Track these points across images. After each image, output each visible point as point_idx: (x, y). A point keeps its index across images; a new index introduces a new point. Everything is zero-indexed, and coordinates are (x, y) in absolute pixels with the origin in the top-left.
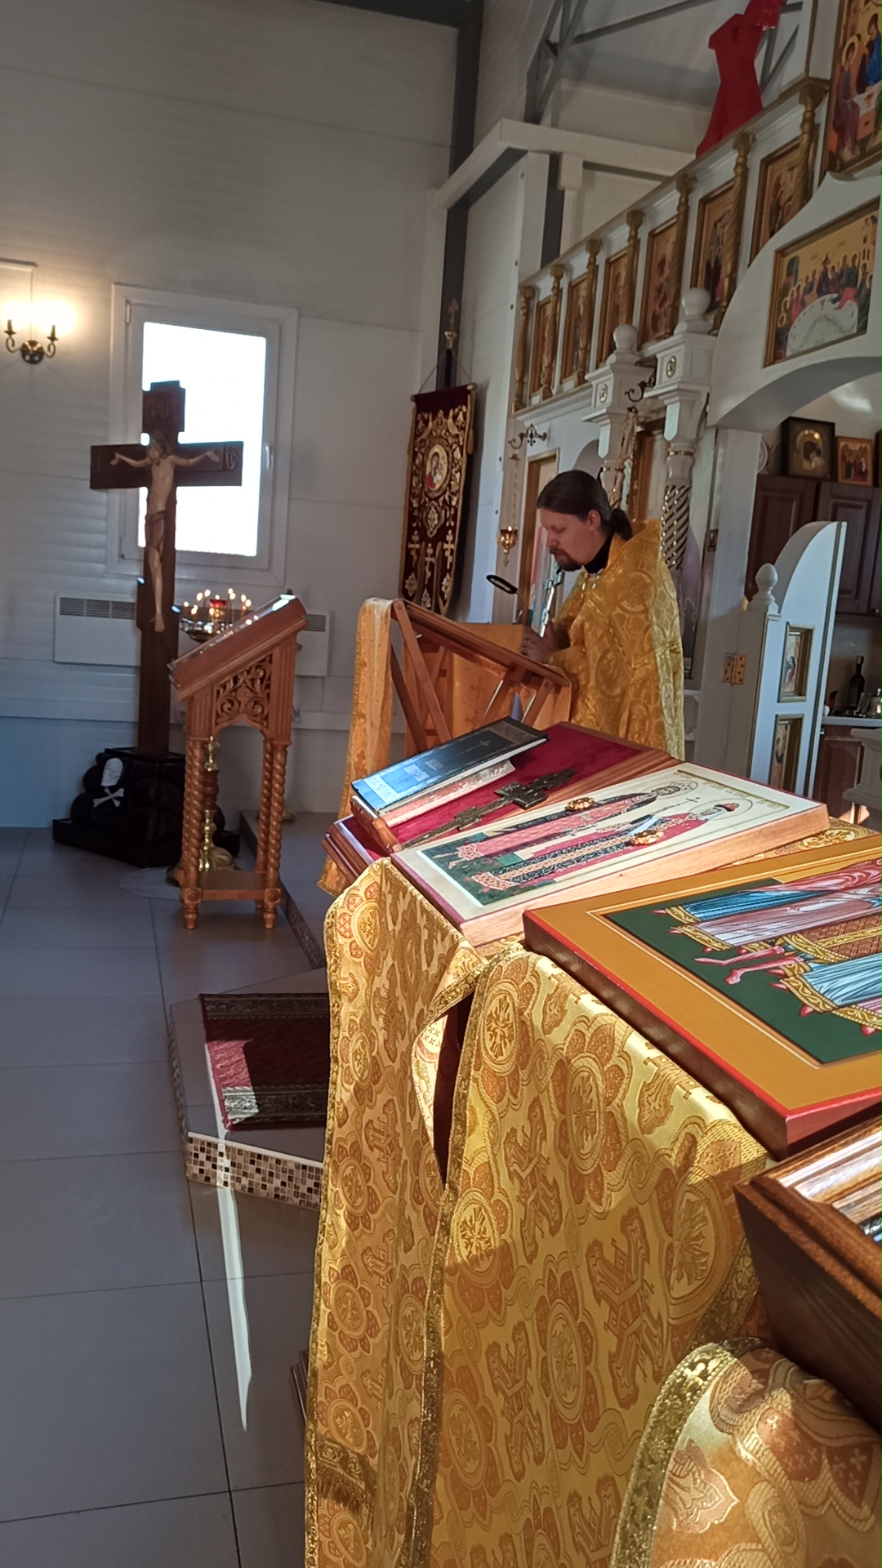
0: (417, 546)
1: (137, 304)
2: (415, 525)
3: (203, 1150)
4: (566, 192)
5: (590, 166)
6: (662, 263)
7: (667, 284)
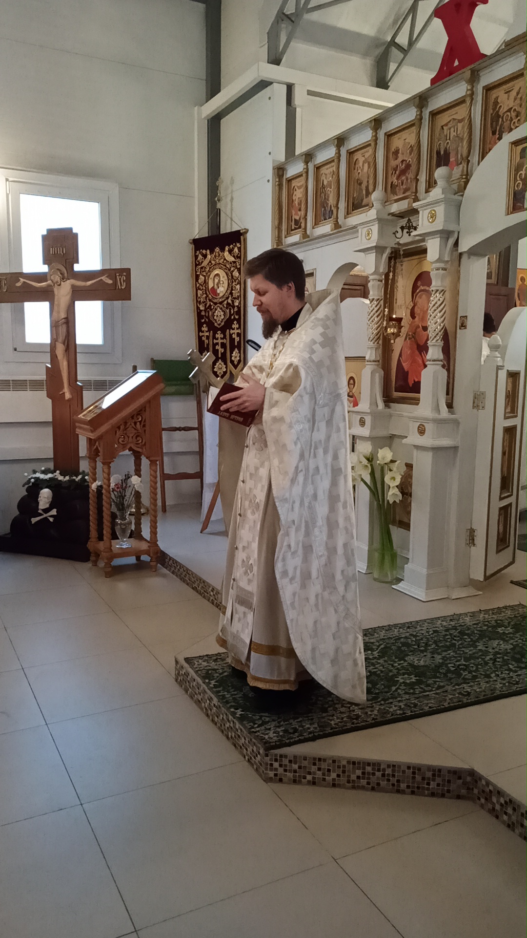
0: (207, 334)
1: (14, 181)
2: (203, 320)
3: (276, 760)
4: (297, 109)
5: (310, 93)
6: (396, 152)
7: (402, 165)
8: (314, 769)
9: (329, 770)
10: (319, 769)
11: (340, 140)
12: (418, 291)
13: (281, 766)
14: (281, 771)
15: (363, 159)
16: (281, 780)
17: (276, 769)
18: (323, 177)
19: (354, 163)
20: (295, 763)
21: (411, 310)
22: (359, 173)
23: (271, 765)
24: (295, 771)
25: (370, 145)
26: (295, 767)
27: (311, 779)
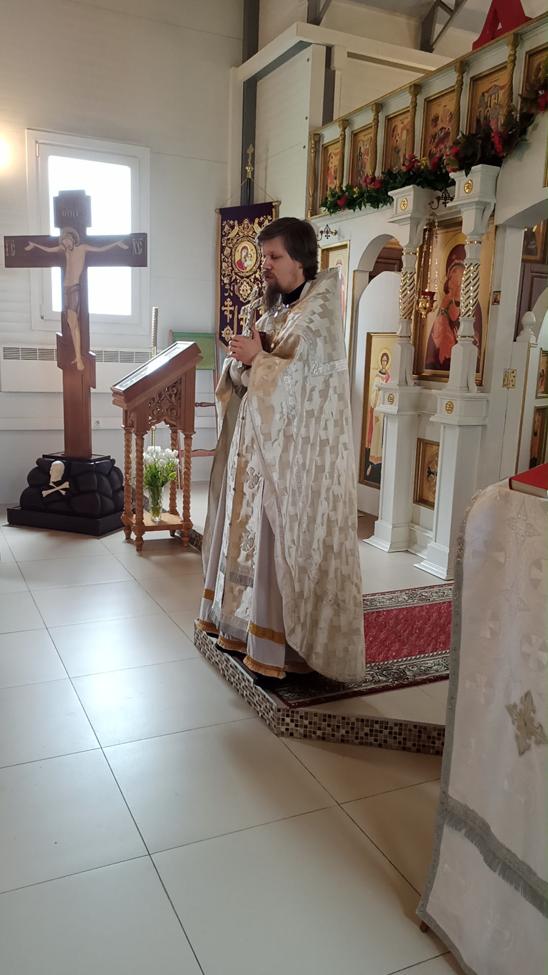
0: (232, 308)
2: (227, 294)
3: (288, 716)
4: (336, 72)
5: (350, 55)
6: (436, 119)
7: (441, 133)
8: (324, 724)
9: (338, 727)
10: (329, 725)
11: (379, 106)
12: (452, 264)
13: (292, 721)
14: (292, 725)
15: (402, 125)
16: (292, 734)
17: (288, 724)
18: (361, 144)
19: (392, 131)
20: (306, 719)
21: (445, 285)
22: (397, 141)
23: (283, 720)
24: (306, 727)
25: (409, 111)
26: (306, 722)
27: (321, 735)
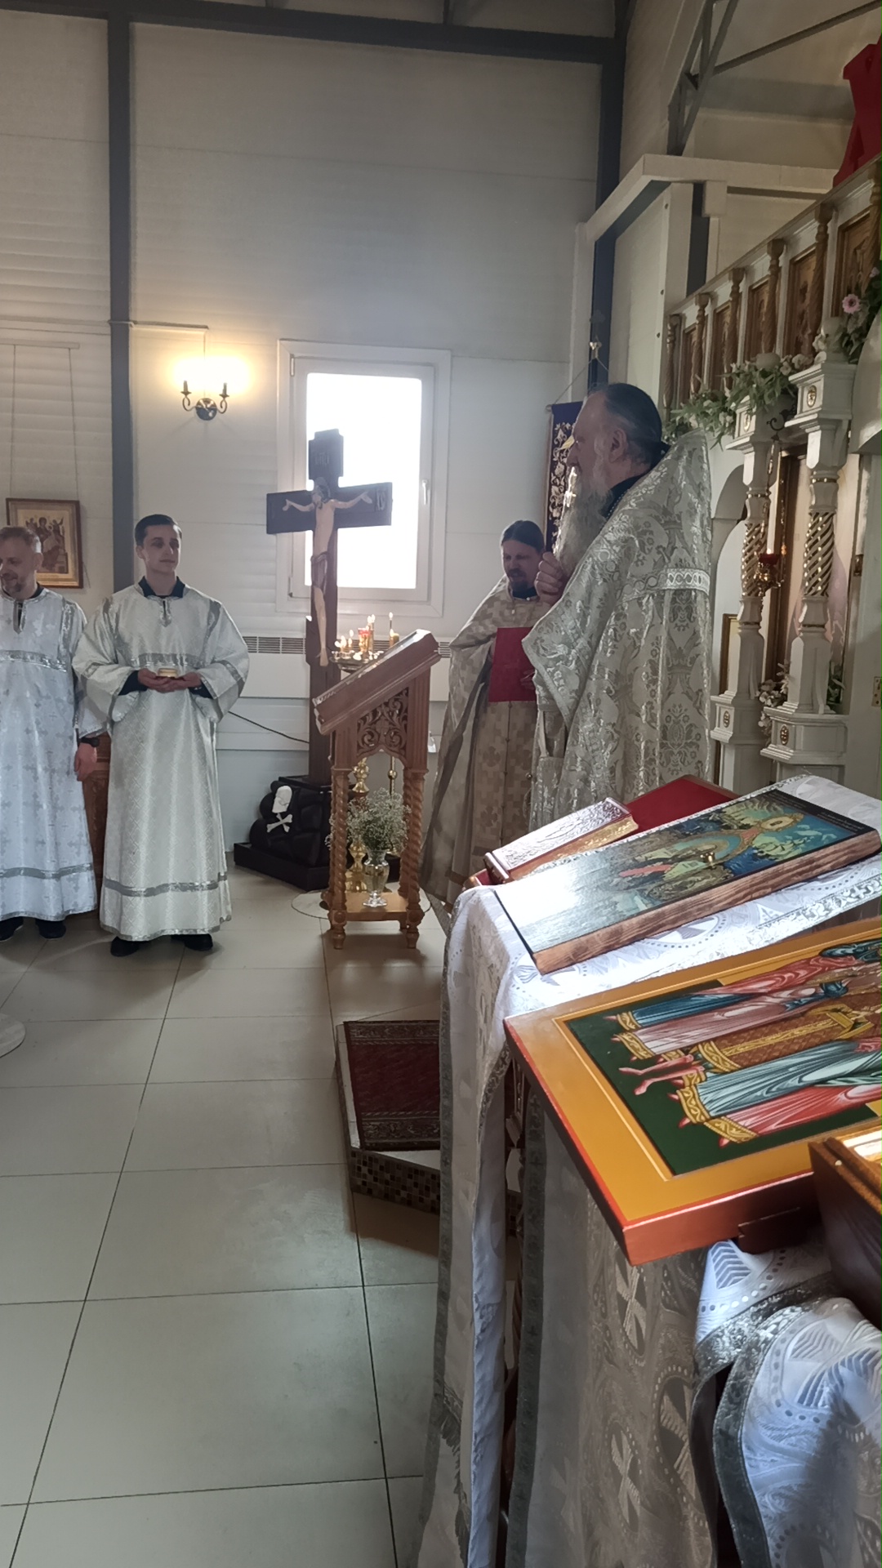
1: (300, 357)
3: (365, 1164)
4: (711, 219)
5: (733, 189)
8: (409, 1182)
9: (427, 1188)
10: (416, 1185)
13: (370, 1172)
14: (370, 1178)
16: (370, 1192)
17: (365, 1176)
20: (388, 1172)
23: (359, 1169)
24: (387, 1183)
25: (769, 282)
26: (387, 1176)
27: (405, 1196)
